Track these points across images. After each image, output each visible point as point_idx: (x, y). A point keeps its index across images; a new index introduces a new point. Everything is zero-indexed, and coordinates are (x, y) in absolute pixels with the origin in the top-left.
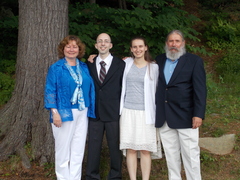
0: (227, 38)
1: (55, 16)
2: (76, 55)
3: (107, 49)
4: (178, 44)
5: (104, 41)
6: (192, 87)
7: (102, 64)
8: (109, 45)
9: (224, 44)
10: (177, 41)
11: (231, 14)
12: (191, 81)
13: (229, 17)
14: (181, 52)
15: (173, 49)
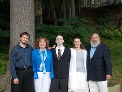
0: (109, 38)
1: (29, 29)
2: (45, 46)
3: (62, 43)
4: (97, 39)
5: (60, 39)
6: (104, 60)
7: (59, 50)
8: (62, 41)
9: (109, 41)
10: (96, 38)
11: (111, 26)
12: (103, 57)
13: (110, 28)
14: (98, 43)
15: (94, 42)
